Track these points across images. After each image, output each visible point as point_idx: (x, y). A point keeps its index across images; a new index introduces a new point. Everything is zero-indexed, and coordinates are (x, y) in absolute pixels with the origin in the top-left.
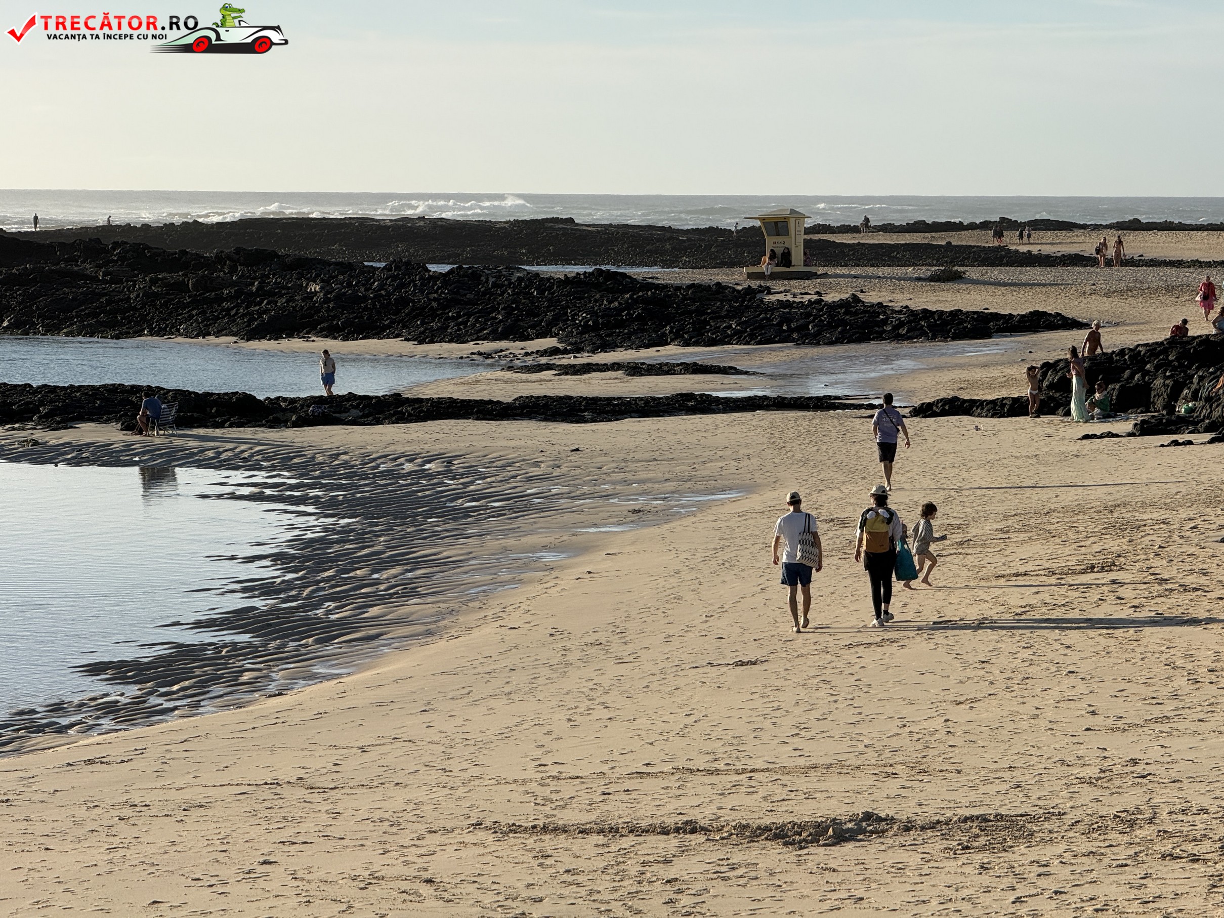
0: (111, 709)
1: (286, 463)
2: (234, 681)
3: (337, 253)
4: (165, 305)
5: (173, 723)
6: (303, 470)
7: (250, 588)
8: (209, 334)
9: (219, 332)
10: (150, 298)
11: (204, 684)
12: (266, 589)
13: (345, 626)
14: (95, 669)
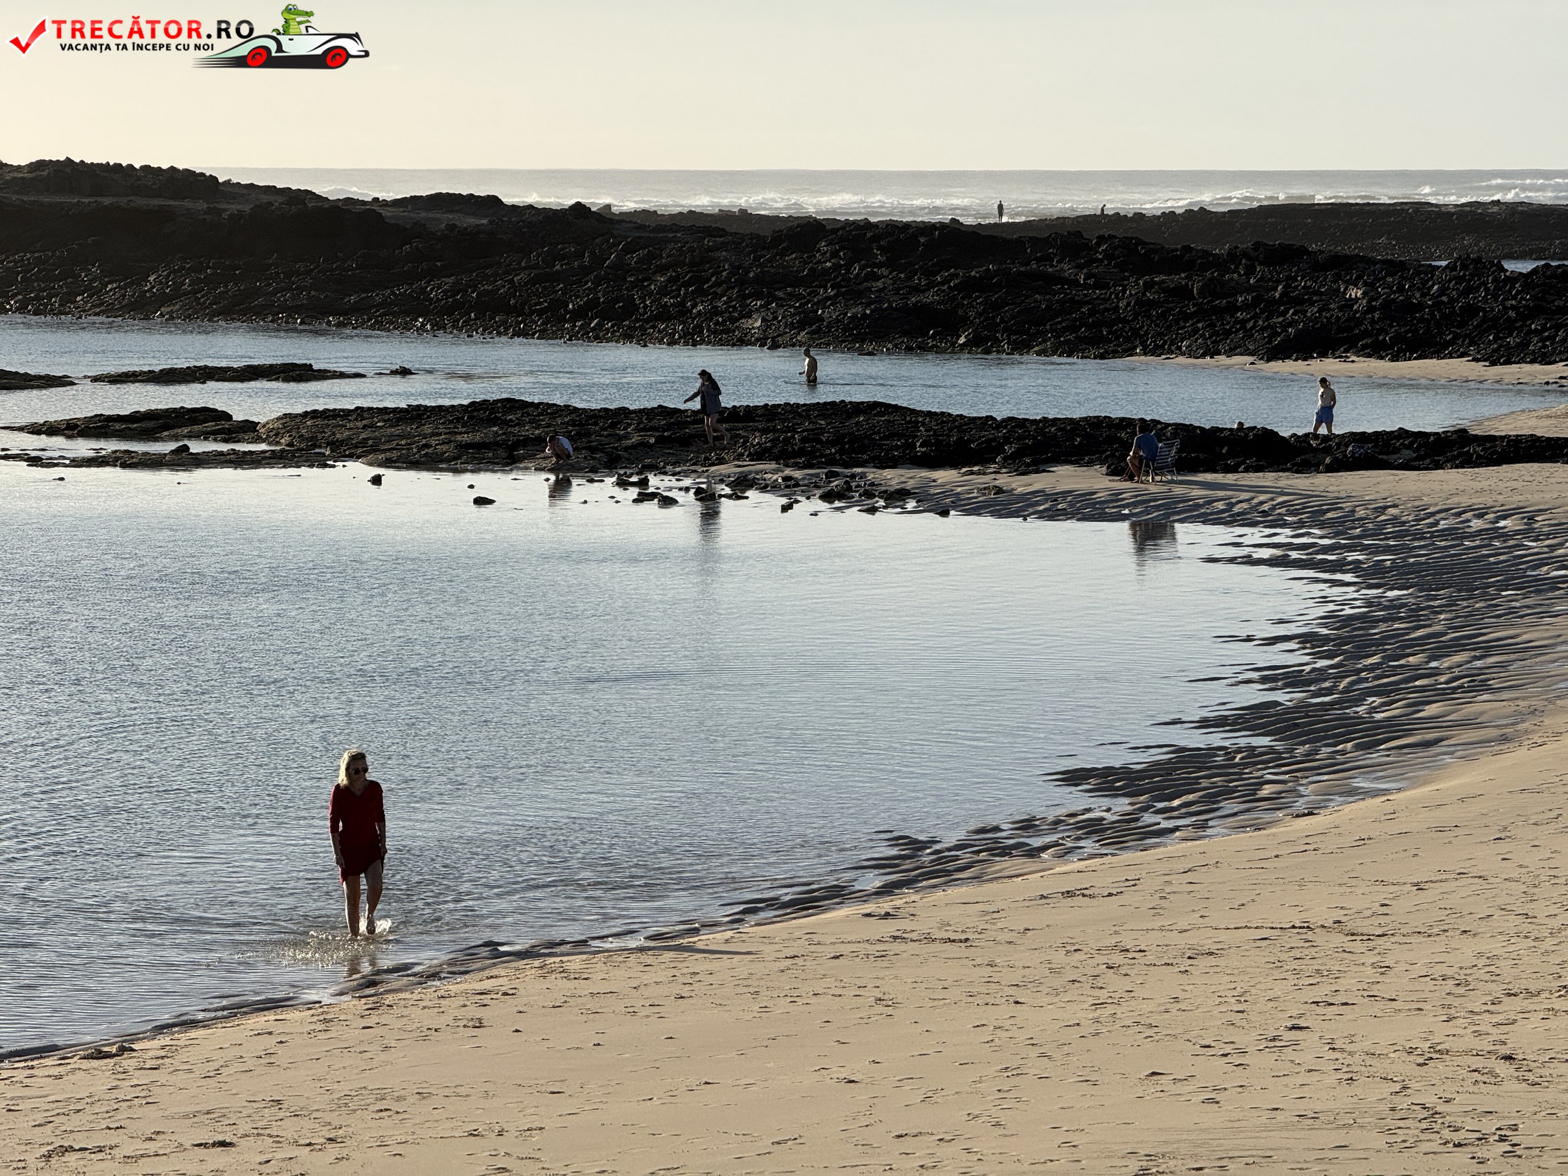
0: (1094, 828)
1: (1317, 518)
2: (1251, 795)
3: (1384, 248)
4: (1163, 316)
5: (1173, 847)
6: (1338, 527)
7: (1272, 677)
8: (1219, 353)
9: (1231, 350)
10: (1143, 306)
11: (1212, 799)
12: (1292, 679)
13: (1393, 728)
14: (1073, 778)
